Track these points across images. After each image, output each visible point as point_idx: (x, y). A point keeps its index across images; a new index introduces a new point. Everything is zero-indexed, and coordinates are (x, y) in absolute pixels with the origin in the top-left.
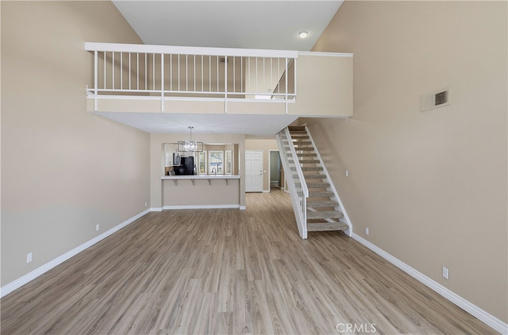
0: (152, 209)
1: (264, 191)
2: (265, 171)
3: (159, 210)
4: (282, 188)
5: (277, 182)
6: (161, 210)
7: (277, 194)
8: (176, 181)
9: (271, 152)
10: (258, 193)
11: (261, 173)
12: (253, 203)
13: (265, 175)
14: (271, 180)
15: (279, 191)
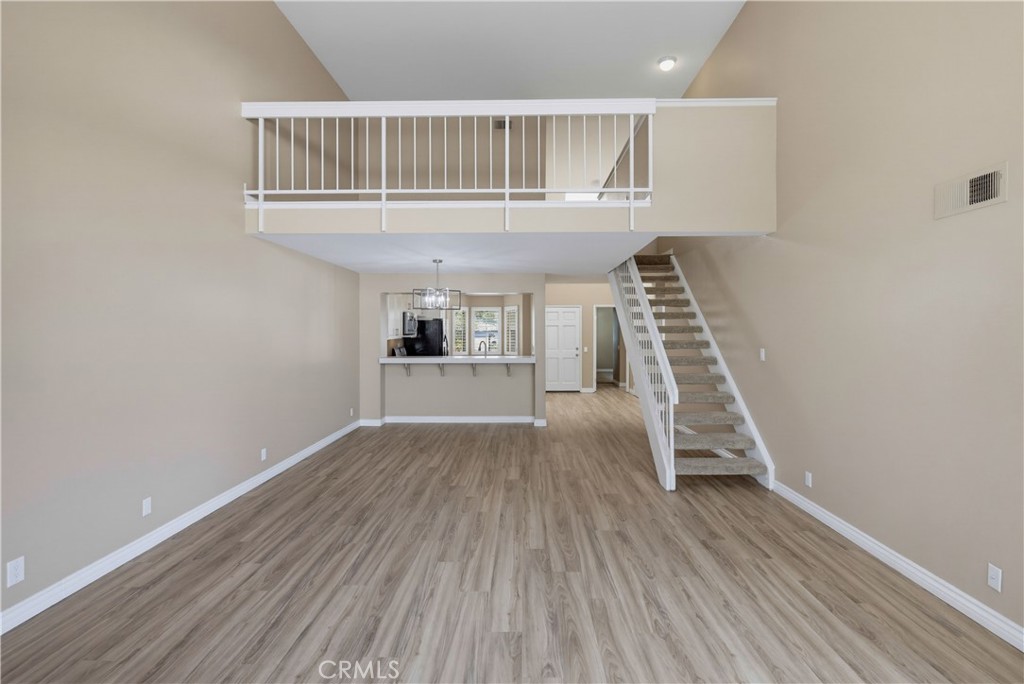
0: (363, 423)
1: (583, 390)
2: (586, 349)
3: (377, 423)
4: (621, 384)
5: (612, 370)
6: (379, 425)
7: (611, 397)
8: (408, 367)
9: (598, 309)
10: (571, 395)
11: (578, 352)
12: (561, 413)
13: (586, 356)
14: (598, 367)
15: (614, 389)
